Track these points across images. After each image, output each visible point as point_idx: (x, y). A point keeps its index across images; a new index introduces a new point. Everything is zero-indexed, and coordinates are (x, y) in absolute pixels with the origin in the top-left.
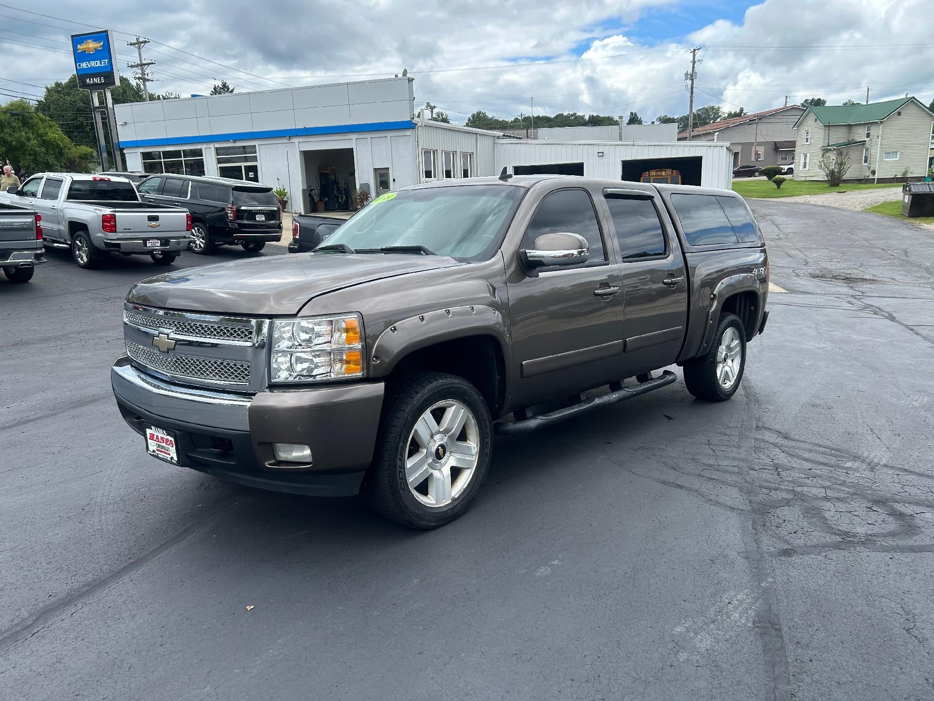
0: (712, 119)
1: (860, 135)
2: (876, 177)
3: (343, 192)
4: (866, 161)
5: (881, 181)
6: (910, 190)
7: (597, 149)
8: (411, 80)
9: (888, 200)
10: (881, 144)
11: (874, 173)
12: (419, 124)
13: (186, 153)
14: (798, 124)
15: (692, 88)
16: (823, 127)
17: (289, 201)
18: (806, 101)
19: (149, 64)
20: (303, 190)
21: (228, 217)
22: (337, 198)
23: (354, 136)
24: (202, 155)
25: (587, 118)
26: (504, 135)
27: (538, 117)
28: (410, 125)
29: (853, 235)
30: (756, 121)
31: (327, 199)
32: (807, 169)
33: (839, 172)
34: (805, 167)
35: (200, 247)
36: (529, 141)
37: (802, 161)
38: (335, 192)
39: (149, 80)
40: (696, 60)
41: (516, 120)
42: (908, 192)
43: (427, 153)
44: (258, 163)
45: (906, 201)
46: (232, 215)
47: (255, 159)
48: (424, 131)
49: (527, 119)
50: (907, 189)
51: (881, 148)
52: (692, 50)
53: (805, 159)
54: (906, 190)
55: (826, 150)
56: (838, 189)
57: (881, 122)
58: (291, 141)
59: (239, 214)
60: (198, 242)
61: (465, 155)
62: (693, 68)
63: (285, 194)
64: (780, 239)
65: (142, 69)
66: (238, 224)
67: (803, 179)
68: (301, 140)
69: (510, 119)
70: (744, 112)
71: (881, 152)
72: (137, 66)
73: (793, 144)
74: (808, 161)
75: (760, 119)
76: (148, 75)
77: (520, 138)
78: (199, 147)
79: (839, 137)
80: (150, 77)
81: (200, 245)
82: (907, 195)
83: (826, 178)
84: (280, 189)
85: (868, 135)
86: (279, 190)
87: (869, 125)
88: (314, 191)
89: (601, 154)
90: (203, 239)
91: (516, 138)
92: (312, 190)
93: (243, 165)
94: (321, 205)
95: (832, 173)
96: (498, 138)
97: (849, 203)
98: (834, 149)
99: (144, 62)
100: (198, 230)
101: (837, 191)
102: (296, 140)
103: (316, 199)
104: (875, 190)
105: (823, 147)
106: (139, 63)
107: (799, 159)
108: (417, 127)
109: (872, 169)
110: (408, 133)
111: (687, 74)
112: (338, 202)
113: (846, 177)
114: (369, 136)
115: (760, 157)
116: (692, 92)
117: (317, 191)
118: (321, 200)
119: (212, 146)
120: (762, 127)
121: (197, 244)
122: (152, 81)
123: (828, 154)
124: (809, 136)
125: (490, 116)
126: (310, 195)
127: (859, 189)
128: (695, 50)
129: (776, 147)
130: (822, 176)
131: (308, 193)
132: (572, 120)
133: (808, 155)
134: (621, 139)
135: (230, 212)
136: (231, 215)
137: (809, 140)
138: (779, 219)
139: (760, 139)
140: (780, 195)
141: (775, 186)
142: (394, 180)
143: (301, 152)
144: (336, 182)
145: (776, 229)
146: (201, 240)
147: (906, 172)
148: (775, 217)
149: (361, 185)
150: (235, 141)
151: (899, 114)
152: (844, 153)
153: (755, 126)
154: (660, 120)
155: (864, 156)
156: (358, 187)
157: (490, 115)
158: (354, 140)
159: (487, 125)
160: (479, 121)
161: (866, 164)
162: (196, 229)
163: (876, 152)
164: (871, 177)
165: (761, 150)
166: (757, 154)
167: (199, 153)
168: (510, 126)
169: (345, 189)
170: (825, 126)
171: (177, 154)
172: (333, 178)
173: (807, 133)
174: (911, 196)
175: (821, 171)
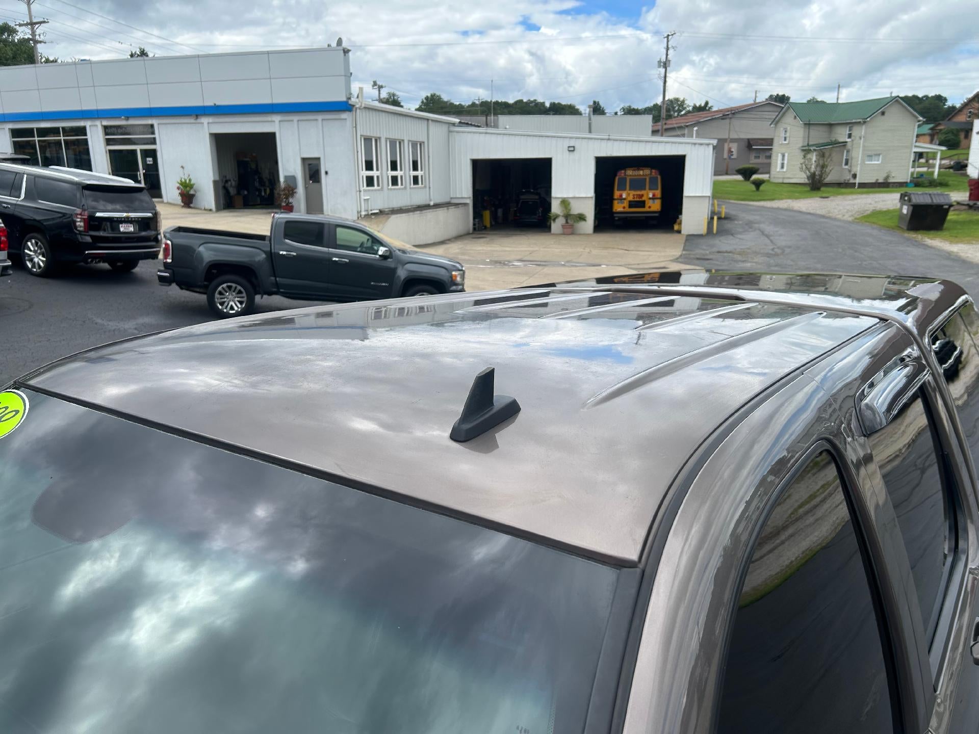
0: (676, 111)
1: (841, 134)
2: (857, 181)
3: (267, 183)
4: (846, 164)
5: (862, 185)
6: (910, 200)
7: (568, 143)
8: (346, 52)
9: (878, 209)
10: (864, 146)
11: (855, 176)
12: (357, 106)
13: (67, 131)
14: (776, 122)
15: (665, 77)
16: (803, 126)
17: (198, 195)
18: (771, 96)
19: (40, 23)
20: (215, 182)
21: (76, 227)
22: (260, 191)
23: (277, 118)
24: (85, 134)
25: (547, 105)
26: (460, 123)
27: (497, 103)
28: (345, 107)
29: (856, 251)
30: (730, 116)
31: (246, 193)
32: (785, 170)
33: (821, 176)
34: (782, 167)
35: (40, 266)
36: (490, 130)
37: (779, 162)
38: (257, 184)
39: (40, 42)
40: (669, 46)
41: (474, 104)
42: (907, 202)
43: (368, 140)
44: (157, 147)
45: (905, 211)
46: (82, 224)
47: (153, 141)
48: (364, 114)
49: (485, 104)
50: (906, 198)
51: (864, 150)
52: (666, 36)
53: (783, 159)
54: (905, 200)
55: (806, 151)
56: (820, 194)
57: (865, 122)
58: (199, 121)
59: (93, 223)
60: (36, 260)
61: (414, 144)
62: (667, 55)
63: (191, 186)
64: (776, 255)
65: (32, 29)
66: (92, 237)
67: (780, 181)
68: (211, 119)
69: (466, 103)
70: (709, 105)
71: (863, 154)
72: (27, 24)
73: (770, 142)
74: (786, 162)
75: (734, 114)
76: (40, 35)
77: (479, 126)
78: (81, 124)
79: (819, 136)
80: (42, 38)
81: (38, 263)
82: (906, 205)
83: (806, 181)
84: (185, 181)
85: (850, 136)
86: (183, 180)
87: (851, 125)
88: (229, 183)
89: (572, 149)
90: (43, 256)
91: (475, 126)
92: (227, 181)
93: (138, 148)
94: (239, 200)
95: (812, 176)
96: (454, 124)
97: (836, 211)
98: (815, 150)
99: (35, 21)
100: (37, 243)
101: (820, 195)
102: (205, 120)
103: (232, 191)
104: (860, 196)
105: (803, 147)
106: (29, 21)
107: (777, 160)
108: (354, 109)
109: (853, 173)
110: (344, 115)
111: (660, 62)
112: (260, 195)
113: (828, 180)
114: (295, 118)
115: (732, 155)
116: (665, 82)
117: (233, 183)
118: (238, 193)
119: (98, 123)
120: (736, 123)
121: (35, 262)
122: (45, 43)
123: (809, 156)
124: (788, 135)
125: (446, 100)
126: (225, 188)
127: (842, 194)
128: (668, 35)
129: (749, 145)
130: (802, 178)
131: (221, 185)
132: (532, 107)
133: (786, 155)
134: (590, 132)
135: (79, 220)
136: (80, 224)
137: (788, 139)
138: (769, 229)
139: (734, 136)
140: (759, 198)
141: (753, 187)
142: (326, 173)
143: (211, 135)
144: (257, 172)
145: (767, 241)
146: (40, 257)
147: (888, 177)
148: (762, 226)
149: (286, 177)
150: (127, 118)
151: (883, 113)
152: (827, 154)
153: (727, 121)
154: (624, 110)
155: (845, 158)
156: (282, 179)
157: (445, 98)
158: (277, 122)
159: (442, 108)
160: (433, 105)
161: (847, 167)
162: (33, 241)
163: (858, 155)
164: (852, 181)
165: (734, 147)
166: (730, 152)
167: (82, 131)
168: (466, 111)
169: (270, 180)
170: (805, 124)
171: (55, 131)
172: (253, 166)
173: (786, 131)
174: (911, 208)
175: (803, 173)
